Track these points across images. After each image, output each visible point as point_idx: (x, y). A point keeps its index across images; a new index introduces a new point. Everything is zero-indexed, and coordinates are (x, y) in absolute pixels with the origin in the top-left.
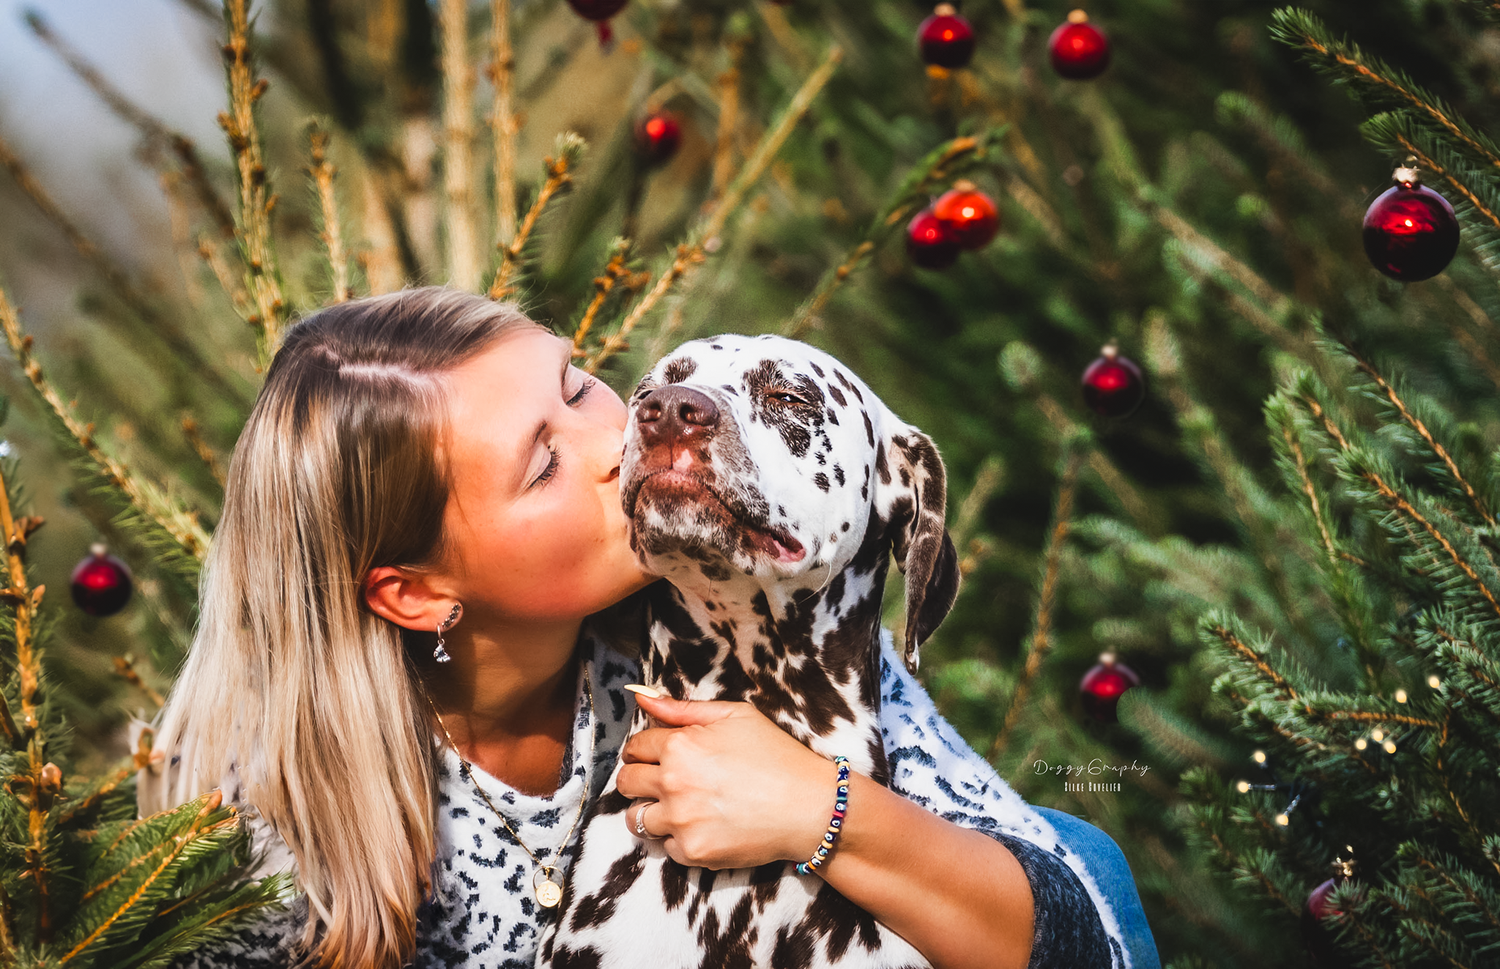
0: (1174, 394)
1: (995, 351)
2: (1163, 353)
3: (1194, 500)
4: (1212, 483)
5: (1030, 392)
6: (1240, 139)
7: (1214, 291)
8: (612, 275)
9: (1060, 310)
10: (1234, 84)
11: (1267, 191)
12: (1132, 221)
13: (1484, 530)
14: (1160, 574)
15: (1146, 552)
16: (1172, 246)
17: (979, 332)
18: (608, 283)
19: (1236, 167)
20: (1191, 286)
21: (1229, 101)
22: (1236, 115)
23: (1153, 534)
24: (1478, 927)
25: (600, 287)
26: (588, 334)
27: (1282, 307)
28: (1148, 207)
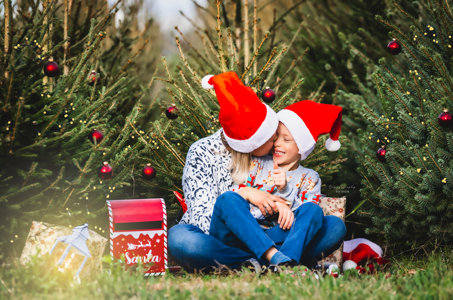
0: (351, 72)
1: (324, 65)
2: (350, 66)
3: (353, 87)
4: (357, 86)
5: (330, 71)
6: (361, 34)
7: (357, 56)
8: (274, 52)
9: (333, 58)
10: (361, 27)
11: (365, 42)
12: (345, 46)
13: (404, 94)
14: (348, 98)
15: (346, 95)
16: (351, 50)
17: (321, 62)
18: (273, 53)
19: (360, 38)
20: (354, 56)
21: (360, 29)
22: (361, 31)
23: (348, 92)
24: (404, 153)
25: (272, 54)
26: (270, 61)
27: (368, 59)
28: (347, 44)
